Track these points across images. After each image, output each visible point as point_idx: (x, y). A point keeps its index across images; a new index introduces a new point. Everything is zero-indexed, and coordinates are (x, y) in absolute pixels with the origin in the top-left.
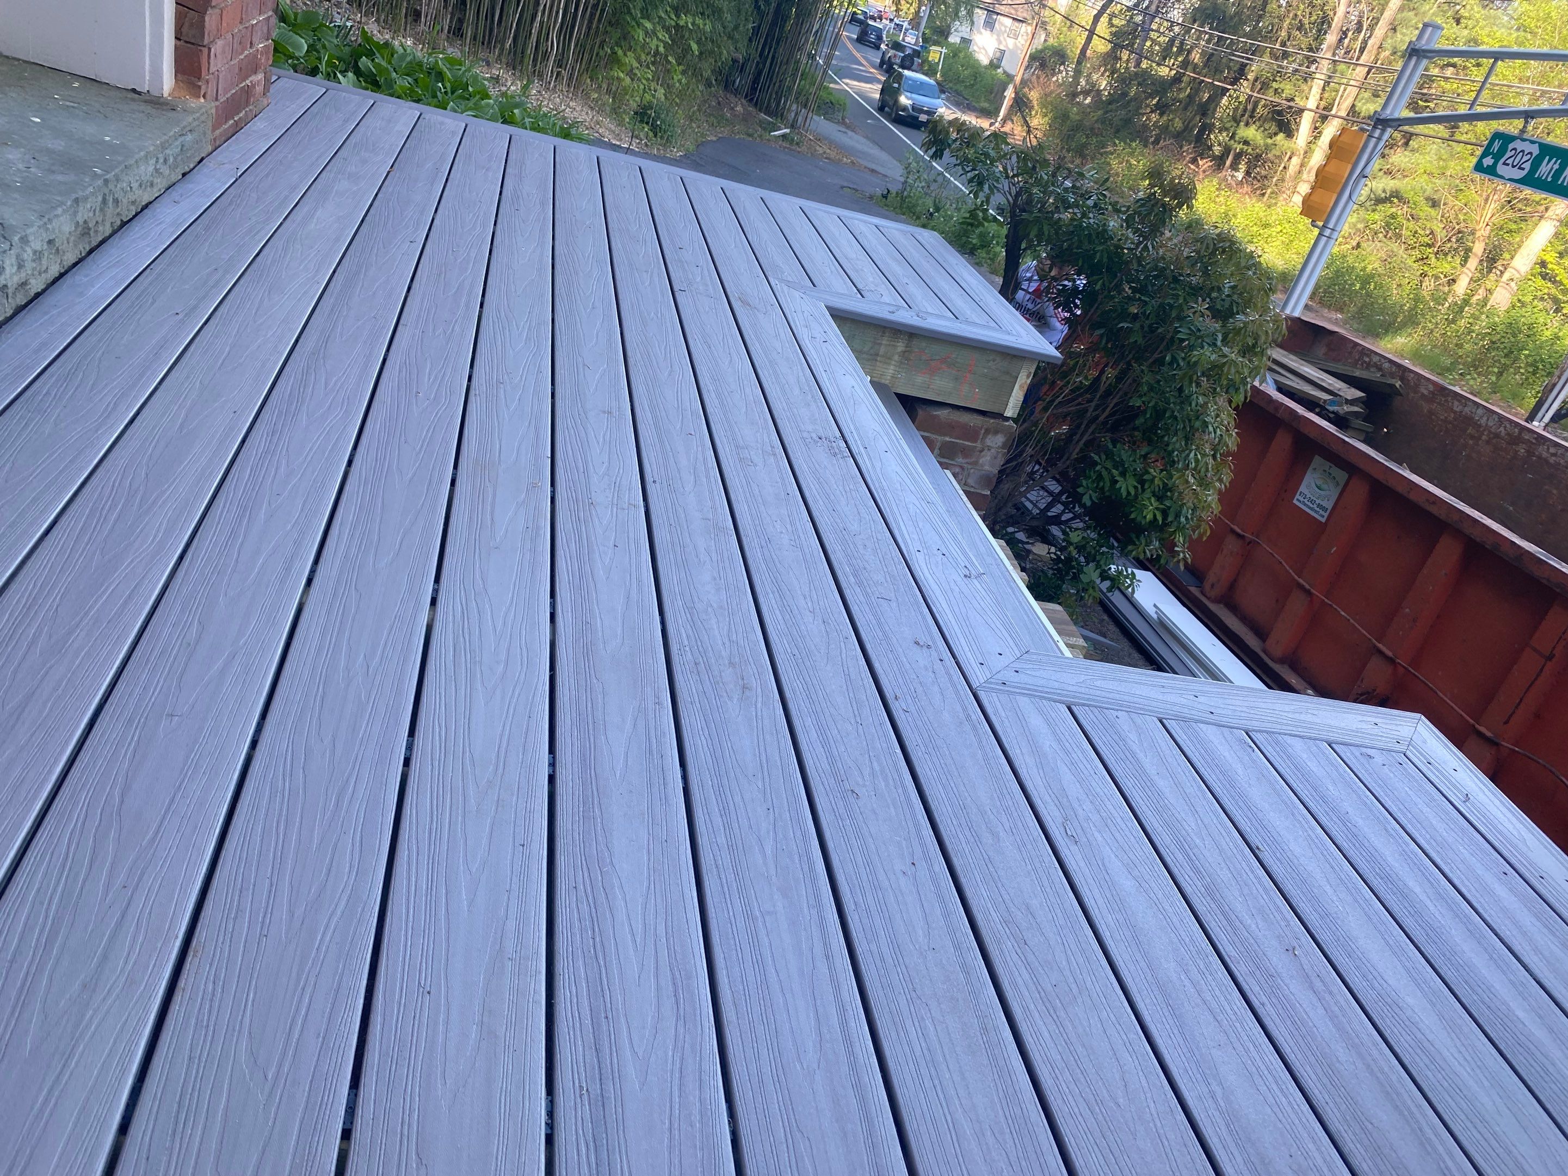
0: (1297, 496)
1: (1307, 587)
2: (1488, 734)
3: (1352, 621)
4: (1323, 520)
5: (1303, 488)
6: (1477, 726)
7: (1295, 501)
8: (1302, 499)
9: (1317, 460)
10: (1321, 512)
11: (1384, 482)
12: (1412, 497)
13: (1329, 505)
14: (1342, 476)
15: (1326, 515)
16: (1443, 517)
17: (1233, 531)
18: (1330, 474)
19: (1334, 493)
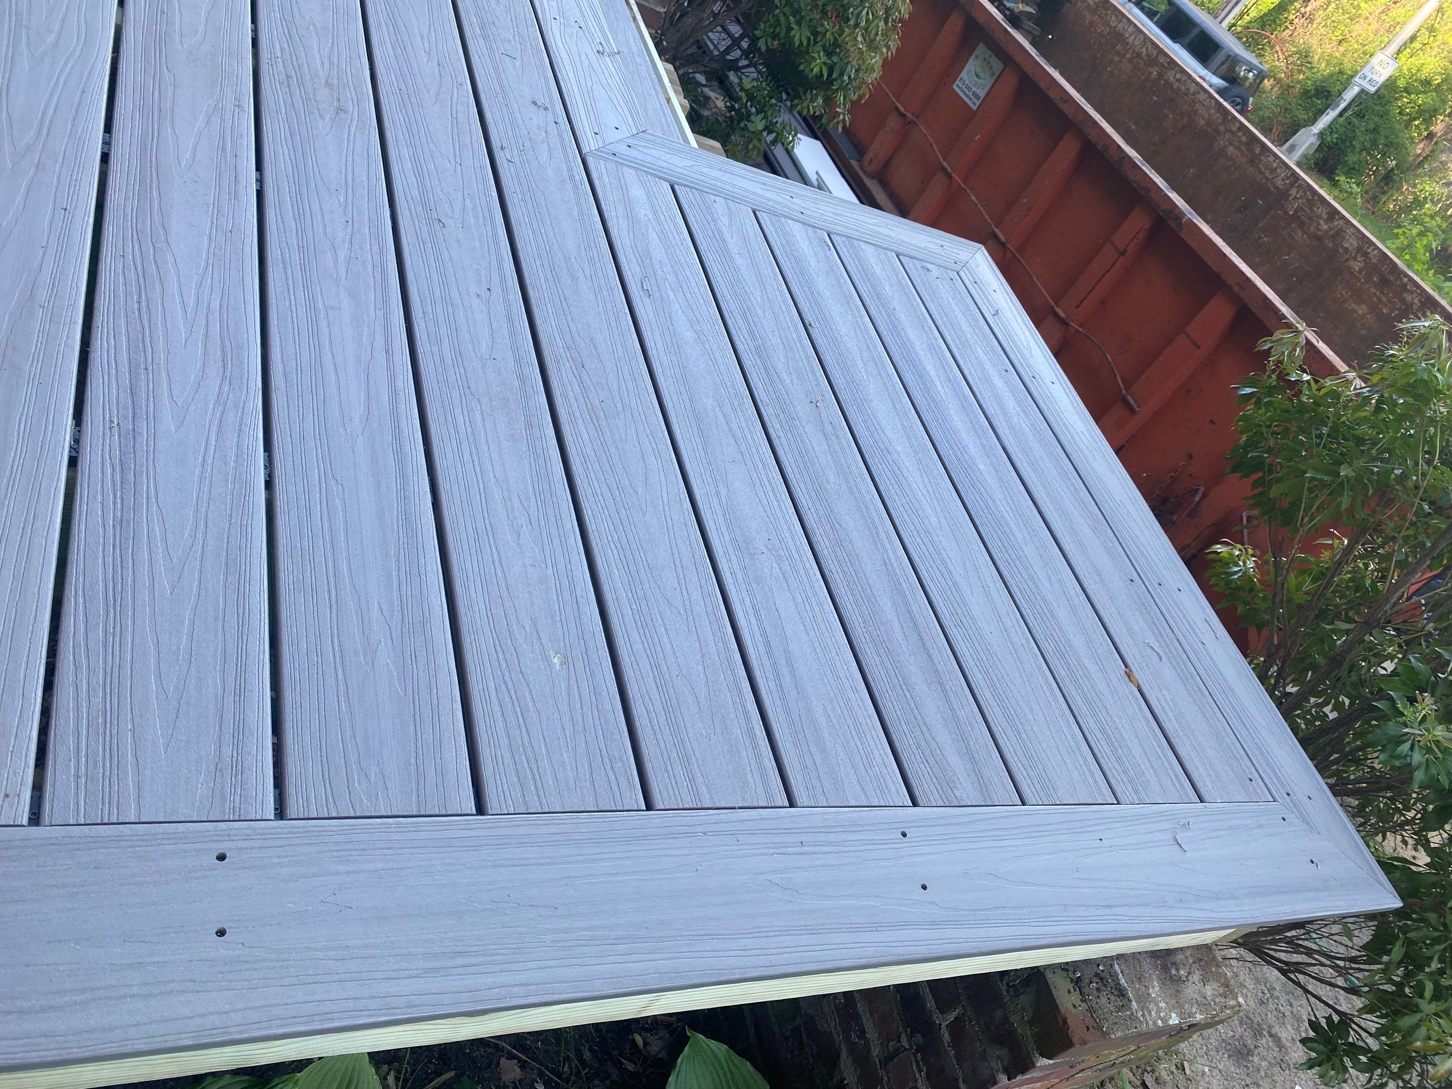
0: (957, 82)
1: (949, 170)
2: (1062, 315)
3: (979, 206)
4: (974, 108)
5: (964, 75)
6: (1056, 308)
7: (955, 87)
8: (960, 85)
9: (981, 49)
10: (975, 100)
11: (1031, 76)
12: (1051, 94)
13: (982, 93)
14: (998, 65)
15: (978, 103)
16: (1070, 116)
17: (897, 109)
18: (989, 63)
19: (988, 82)
